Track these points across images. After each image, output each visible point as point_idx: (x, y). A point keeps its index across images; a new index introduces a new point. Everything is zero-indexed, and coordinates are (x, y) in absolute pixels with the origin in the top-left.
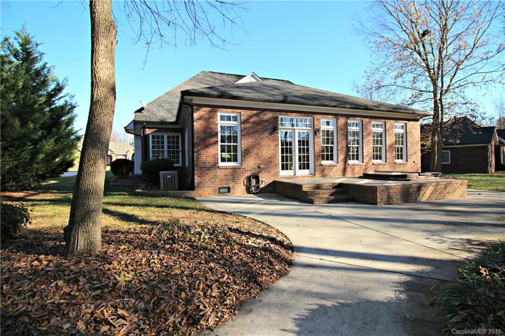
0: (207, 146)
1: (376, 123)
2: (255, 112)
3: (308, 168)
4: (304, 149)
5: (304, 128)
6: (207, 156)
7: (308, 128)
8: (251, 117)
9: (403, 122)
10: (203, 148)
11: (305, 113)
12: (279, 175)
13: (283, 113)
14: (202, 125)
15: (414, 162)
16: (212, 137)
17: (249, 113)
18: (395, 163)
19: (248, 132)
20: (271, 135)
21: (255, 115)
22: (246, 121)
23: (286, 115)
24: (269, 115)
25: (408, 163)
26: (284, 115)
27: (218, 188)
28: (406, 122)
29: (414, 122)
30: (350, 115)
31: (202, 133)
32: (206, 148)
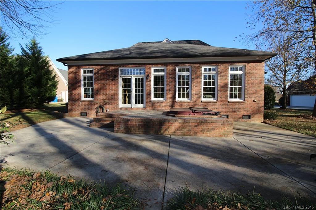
0: (74, 88)
1: (208, 67)
2: (103, 67)
3: (142, 103)
4: (139, 90)
5: (139, 75)
6: (74, 94)
7: (142, 75)
8: (100, 70)
9: (243, 64)
10: (73, 90)
11: (138, 65)
12: (118, 107)
13: (122, 66)
14: (72, 77)
15: (254, 101)
16: (77, 83)
17: (99, 68)
18: (228, 102)
19: (98, 79)
20: (113, 81)
21: (102, 68)
22: (97, 73)
23: (124, 67)
24: (112, 68)
25: (246, 102)
26: (122, 67)
27: (80, 113)
28: (244, 64)
29: (256, 64)
30: (178, 63)
31: (72, 81)
32: (74, 90)
